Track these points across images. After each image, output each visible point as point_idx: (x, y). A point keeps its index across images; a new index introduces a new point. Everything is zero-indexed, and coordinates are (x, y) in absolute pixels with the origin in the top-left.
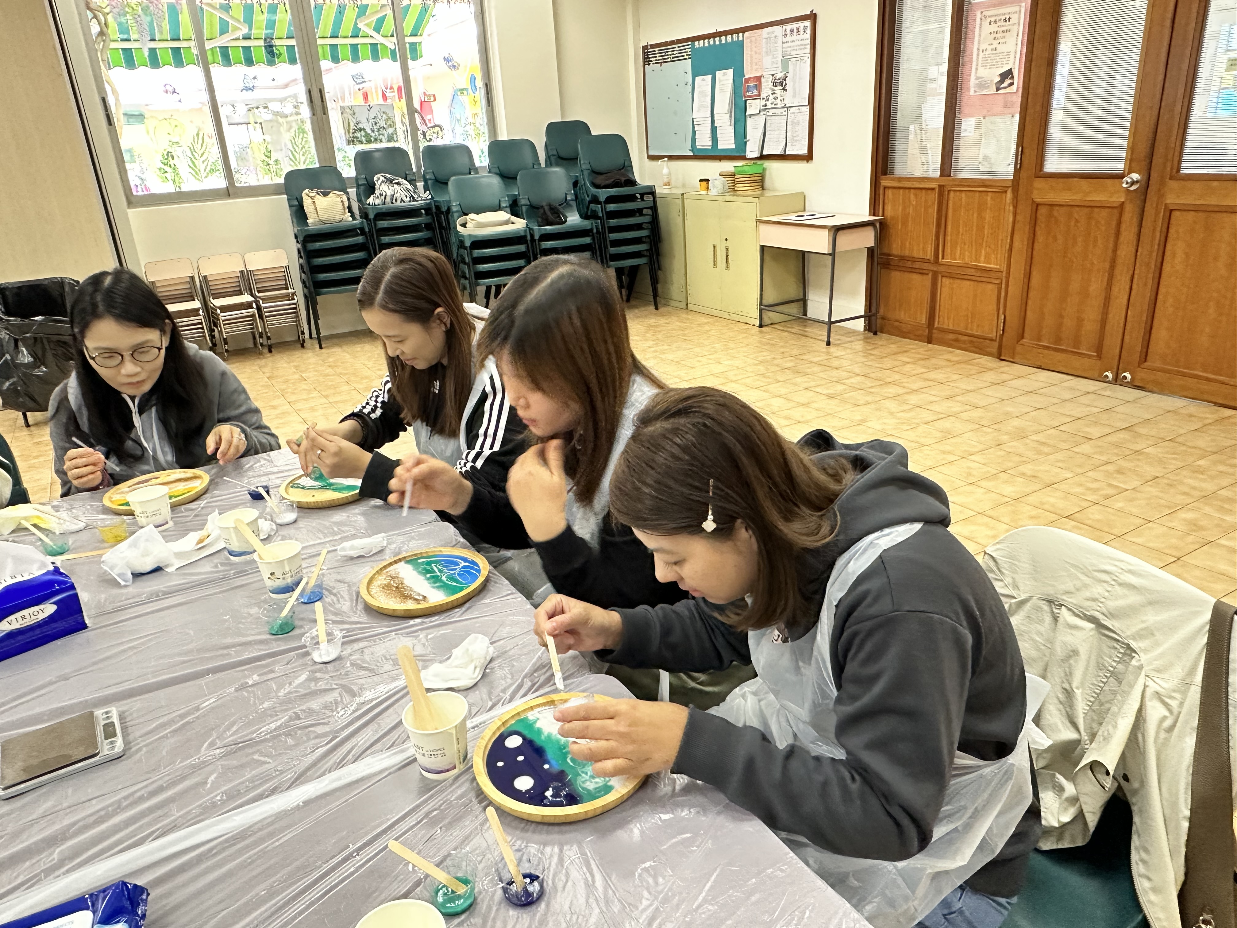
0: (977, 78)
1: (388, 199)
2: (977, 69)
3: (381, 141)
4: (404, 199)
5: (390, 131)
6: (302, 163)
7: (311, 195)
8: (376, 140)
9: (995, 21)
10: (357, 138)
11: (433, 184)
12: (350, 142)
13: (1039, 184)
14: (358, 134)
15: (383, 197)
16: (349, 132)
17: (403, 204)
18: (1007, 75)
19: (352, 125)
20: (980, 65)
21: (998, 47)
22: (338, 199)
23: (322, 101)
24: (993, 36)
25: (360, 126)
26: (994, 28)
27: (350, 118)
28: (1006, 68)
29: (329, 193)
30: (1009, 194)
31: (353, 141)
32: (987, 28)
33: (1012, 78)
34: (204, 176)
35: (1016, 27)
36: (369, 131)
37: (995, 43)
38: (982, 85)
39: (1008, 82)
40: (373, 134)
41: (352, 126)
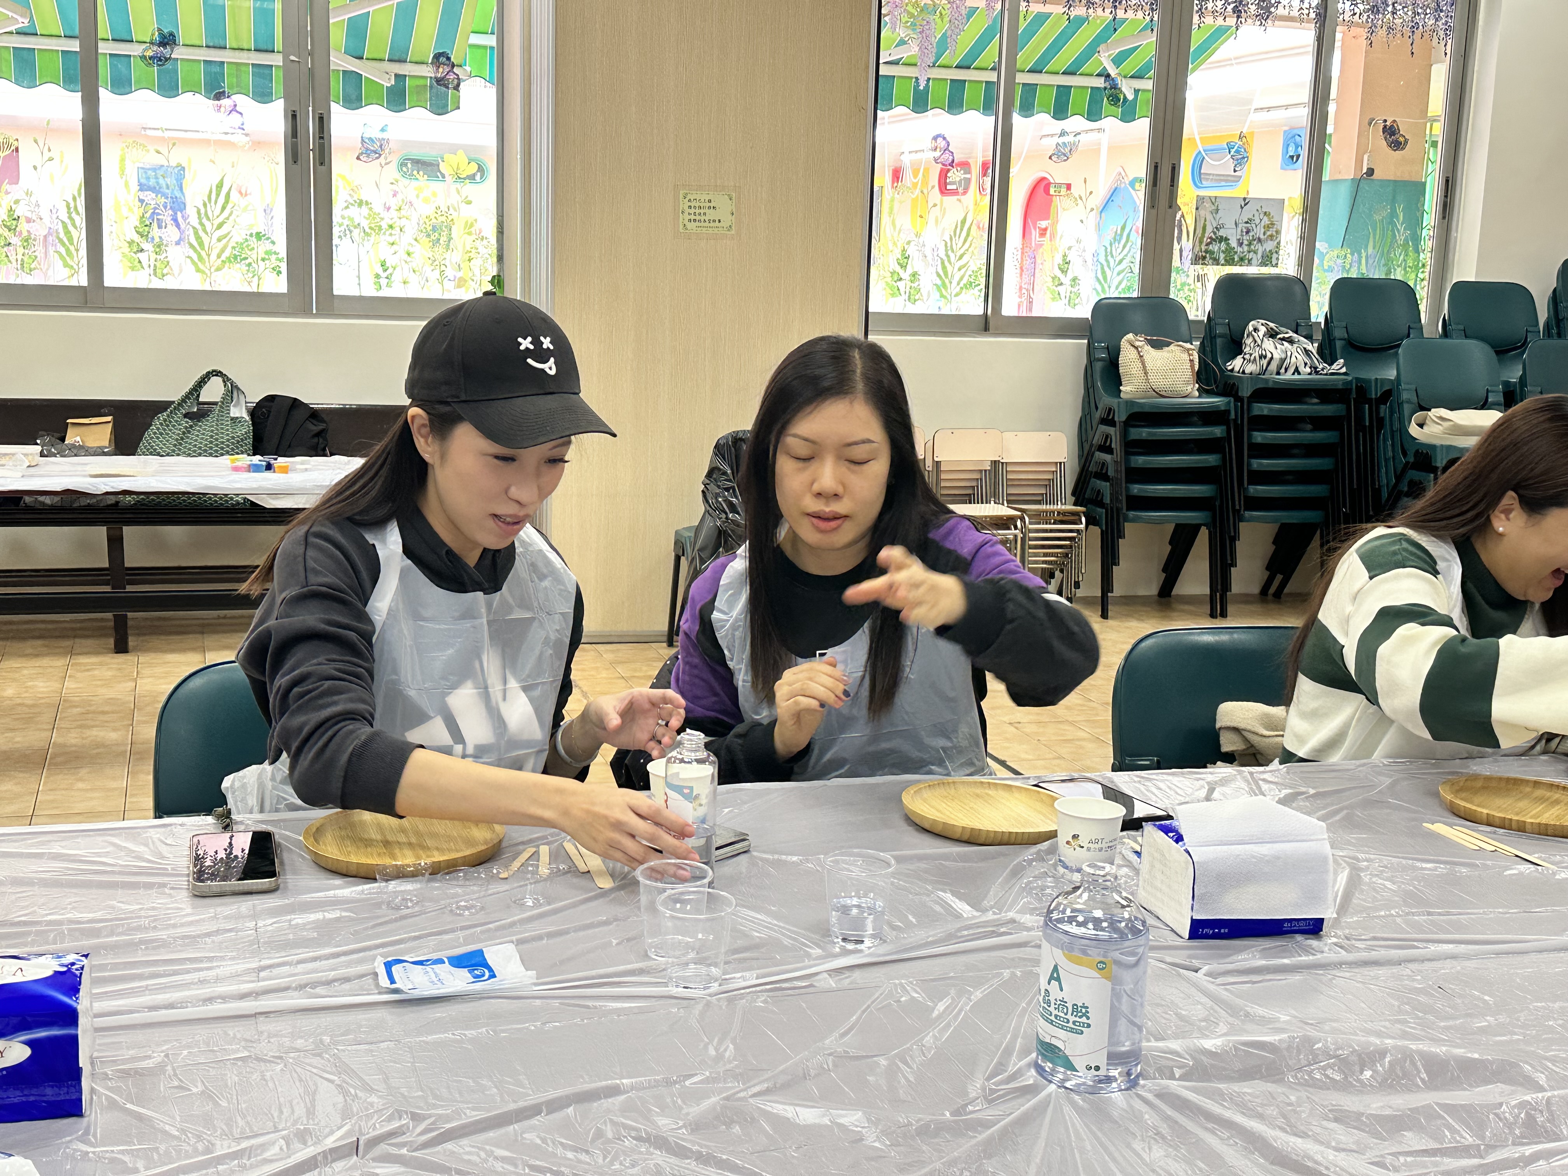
1: (1273, 366)
3: (1250, 261)
4: (1301, 369)
5: (1269, 246)
6: (1113, 288)
7: (1137, 344)
8: (1242, 259)
10: (1212, 253)
11: (1344, 348)
12: (1199, 259)
14: (1215, 247)
15: (1265, 362)
16: (1201, 242)
17: (1296, 377)
19: (1209, 229)
22: (1185, 356)
23: (1172, 186)
25: (1222, 233)
27: (1209, 217)
29: (1168, 344)
31: (1204, 258)
34: (954, 293)
36: (1234, 243)
40: (1240, 249)
41: (1209, 232)
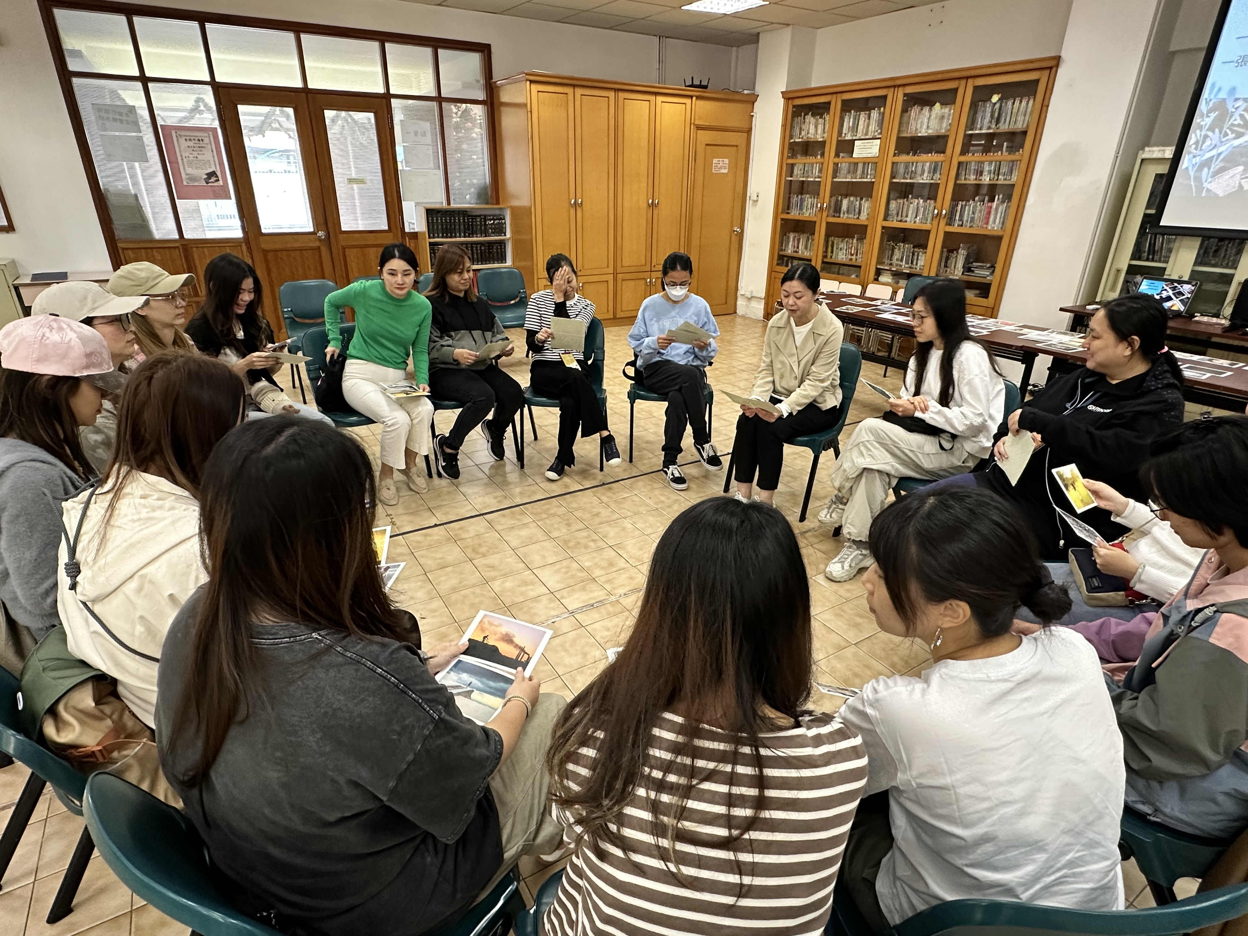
0: (187, 174)
2: (184, 168)
9: (190, 140)
13: (261, 238)
18: (212, 174)
20: (186, 166)
21: (199, 157)
24: (191, 149)
26: (191, 144)
28: (210, 170)
30: (244, 247)
32: (184, 144)
33: (217, 176)
35: (209, 146)
37: (195, 154)
38: (192, 178)
39: (213, 179)
